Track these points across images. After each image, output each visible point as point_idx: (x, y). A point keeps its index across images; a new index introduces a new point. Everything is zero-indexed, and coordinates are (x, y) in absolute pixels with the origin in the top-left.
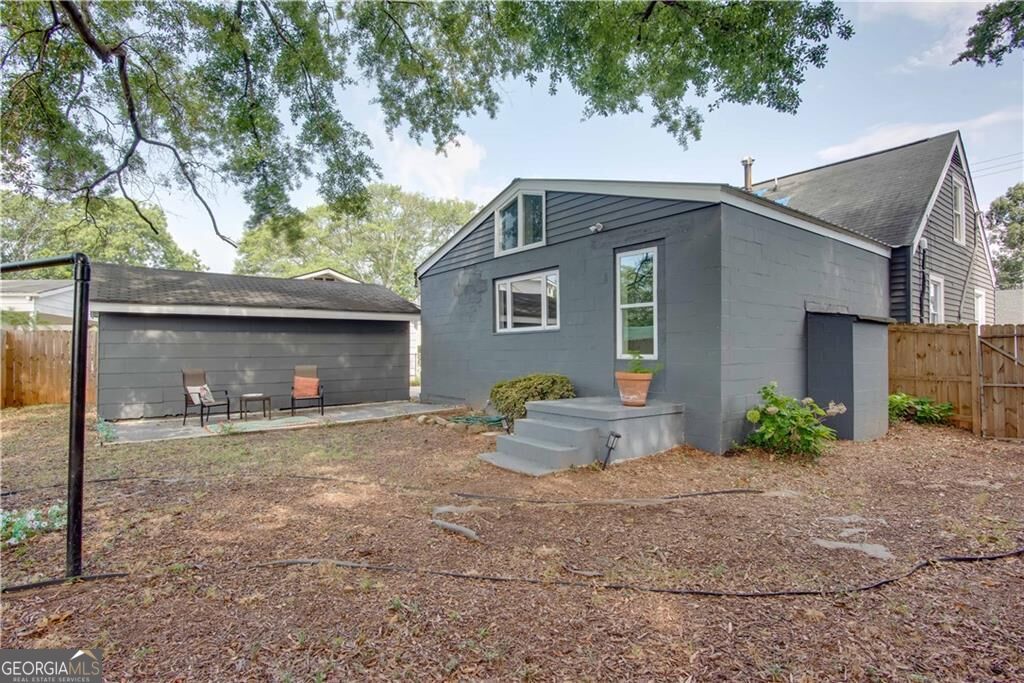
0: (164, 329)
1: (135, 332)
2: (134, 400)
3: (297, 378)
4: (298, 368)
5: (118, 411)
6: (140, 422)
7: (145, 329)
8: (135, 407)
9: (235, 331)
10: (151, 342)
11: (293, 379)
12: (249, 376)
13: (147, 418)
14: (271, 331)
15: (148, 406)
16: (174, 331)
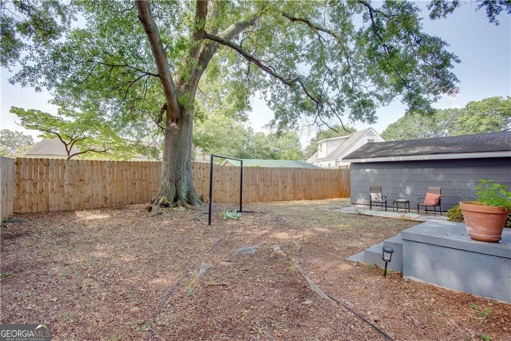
0: (372, 169)
1: (362, 170)
2: (361, 197)
3: (427, 193)
4: (430, 188)
5: (356, 200)
6: (363, 206)
7: (365, 169)
8: (362, 200)
9: (402, 168)
10: (367, 174)
11: (426, 194)
12: (408, 191)
13: (366, 205)
14: (420, 168)
15: (366, 200)
16: (375, 169)
